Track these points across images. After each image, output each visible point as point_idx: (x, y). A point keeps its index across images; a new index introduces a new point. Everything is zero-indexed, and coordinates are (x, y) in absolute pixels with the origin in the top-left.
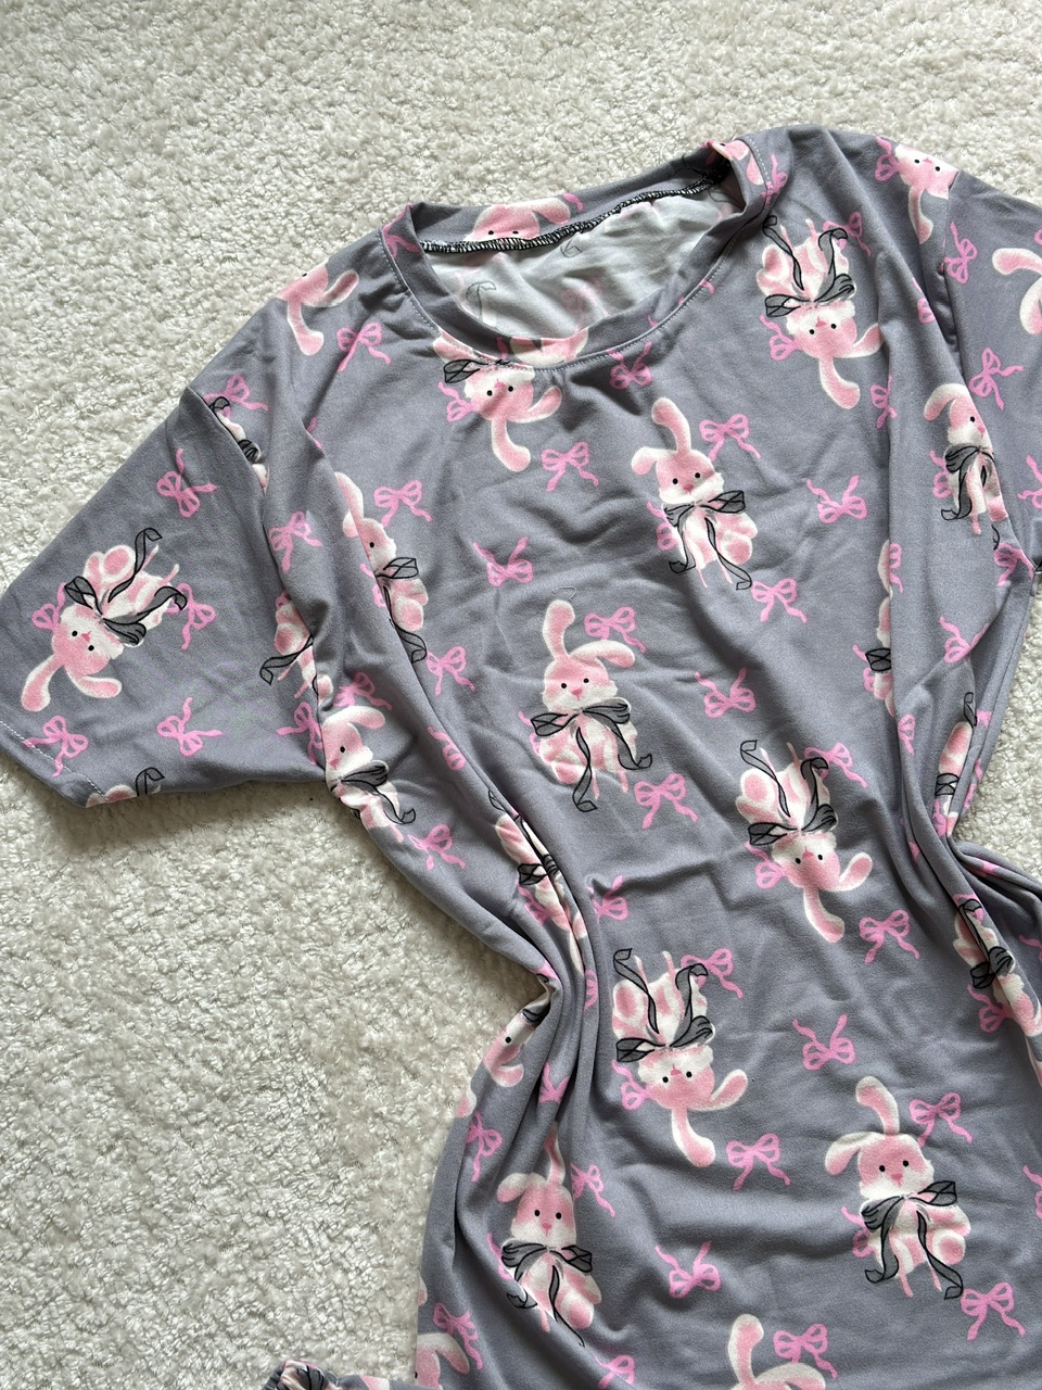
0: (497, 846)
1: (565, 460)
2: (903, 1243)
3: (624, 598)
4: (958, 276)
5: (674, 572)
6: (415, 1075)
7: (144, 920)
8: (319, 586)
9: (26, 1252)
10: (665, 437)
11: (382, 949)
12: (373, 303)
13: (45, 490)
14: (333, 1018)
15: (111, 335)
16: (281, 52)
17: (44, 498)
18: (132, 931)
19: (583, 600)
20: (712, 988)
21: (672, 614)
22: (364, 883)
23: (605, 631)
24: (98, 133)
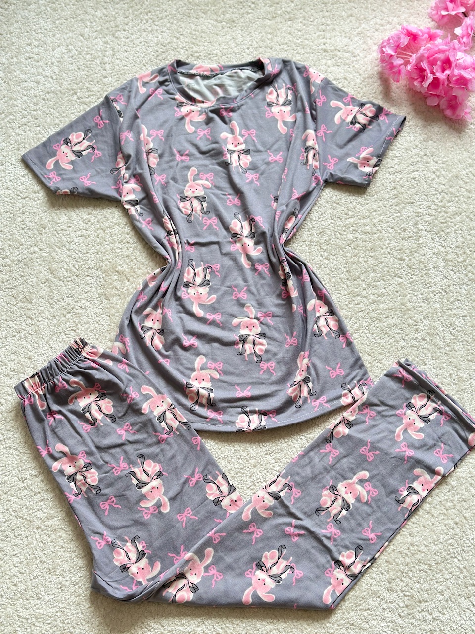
0: (162, 225)
1: (204, 132)
3: (212, 171)
4: (319, 103)
5: (226, 165)
6: (128, 281)
7: (66, 228)
8: (130, 150)
9: (17, 303)
10: (232, 131)
11: (127, 247)
12: (162, 83)
13: (64, 115)
14: (110, 262)
15: (90, 79)
16: (152, 17)
17: (64, 117)
18: (62, 230)
19: (201, 169)
20: (212, 273)
21: (224, 177)
22: (126, 230)
23: (205, 178)
24: (99, 29)
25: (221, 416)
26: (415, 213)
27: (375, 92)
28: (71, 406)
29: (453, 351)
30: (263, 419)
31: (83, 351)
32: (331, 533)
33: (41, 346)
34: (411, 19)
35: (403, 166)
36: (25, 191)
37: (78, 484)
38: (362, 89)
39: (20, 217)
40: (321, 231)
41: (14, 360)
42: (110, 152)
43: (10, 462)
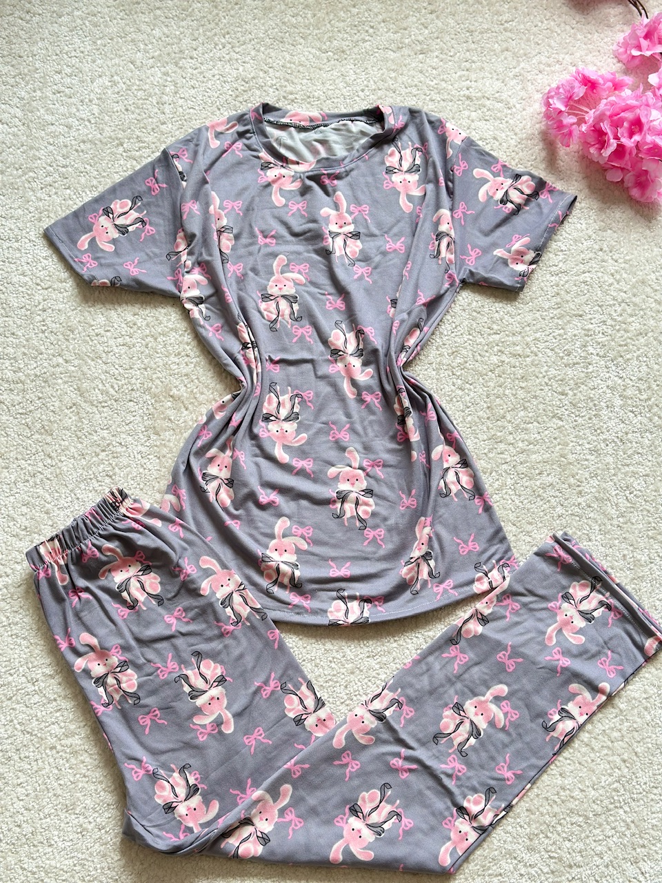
0: (236, 334)
1: (298, 205)
2: (349, 507)
3: (307, 260)
4: (458, 172)
5: (326, 254)
6: (187, 410)
7: (103, 332)
8: (195, 227)
9: (32, 435)
10: (337, 207)
11: (186, 363)
12: (241, 135)
13: (105, 174)
14: (162, 382)
15: (142, 125)
16: (230, 40)
17: (104, 177)
18: (97, 335)
19: (291, 257)
20: (303, 402)
21: (322, 270)
22: (185, 338)
23: (297, 270)
24: (156, 54)
25: (309, 602)
26: (585, 330)
27: (535, 159)
28: (103, 582)
29: (629, 524)
30: (366, 608)
31: (121, 507)
32: (453, 768)
33: (63, 495)
34: (589, 58)
35: (570, 264)
36: (47, 278)
37: (110, 689)
38: (517, 154)
39: (39, 315)
40: (454, 350)
41: (26, 514)
42: (167, 228)
43: (16, 656)
